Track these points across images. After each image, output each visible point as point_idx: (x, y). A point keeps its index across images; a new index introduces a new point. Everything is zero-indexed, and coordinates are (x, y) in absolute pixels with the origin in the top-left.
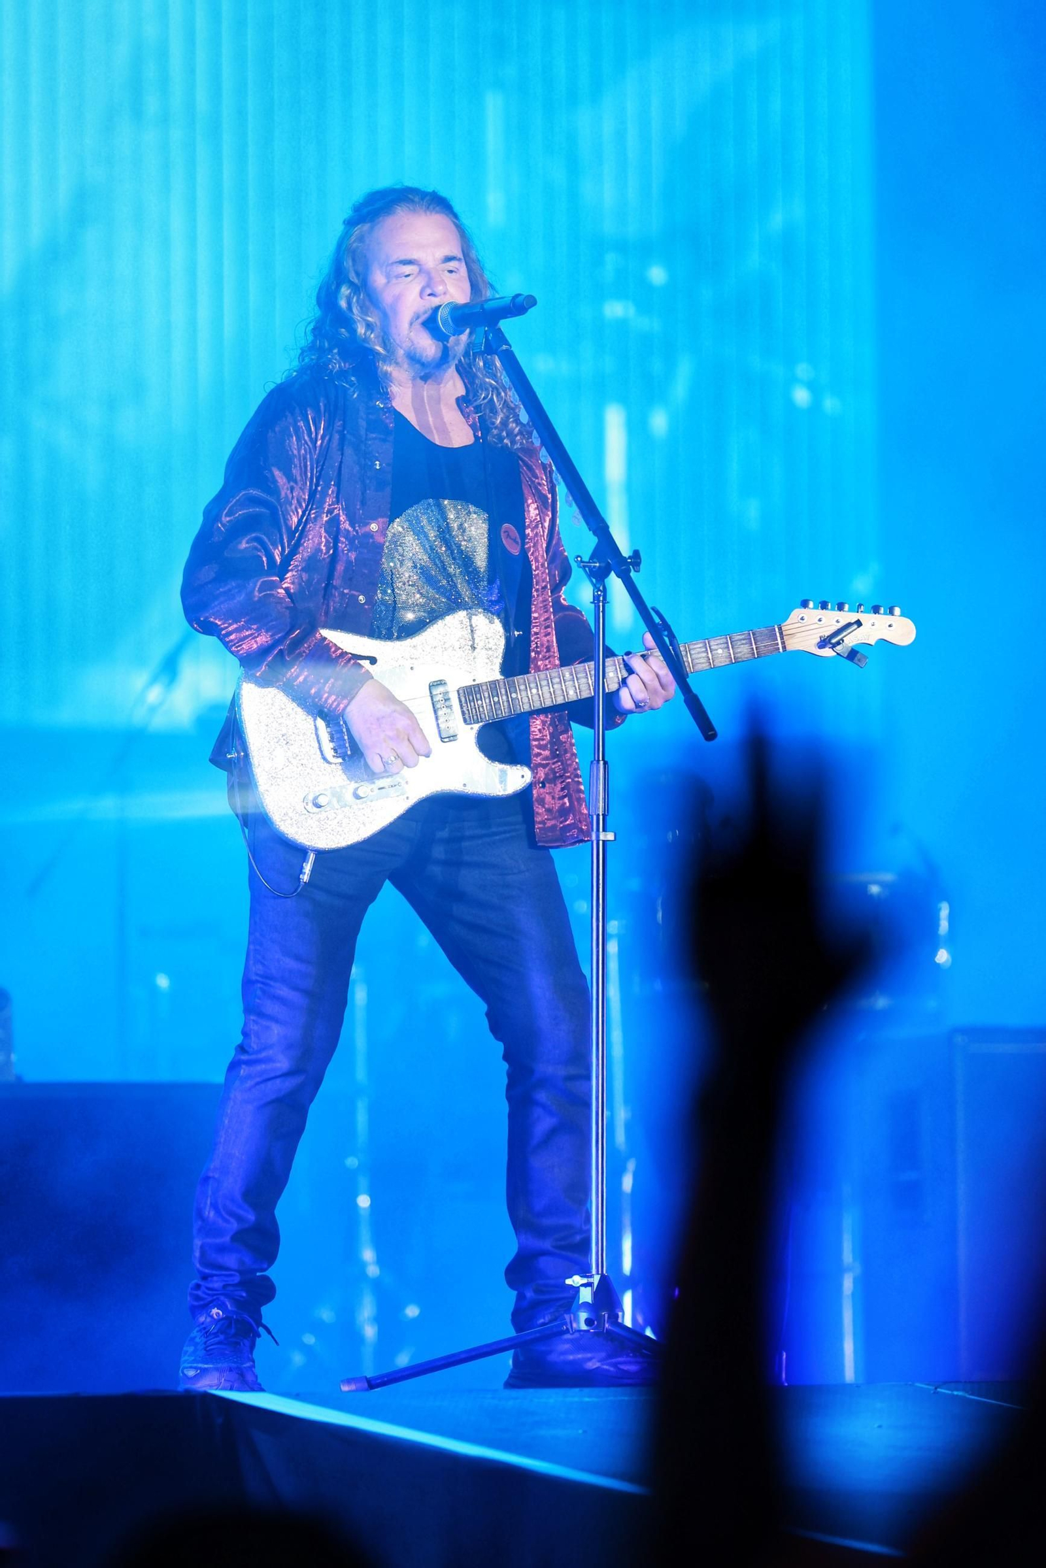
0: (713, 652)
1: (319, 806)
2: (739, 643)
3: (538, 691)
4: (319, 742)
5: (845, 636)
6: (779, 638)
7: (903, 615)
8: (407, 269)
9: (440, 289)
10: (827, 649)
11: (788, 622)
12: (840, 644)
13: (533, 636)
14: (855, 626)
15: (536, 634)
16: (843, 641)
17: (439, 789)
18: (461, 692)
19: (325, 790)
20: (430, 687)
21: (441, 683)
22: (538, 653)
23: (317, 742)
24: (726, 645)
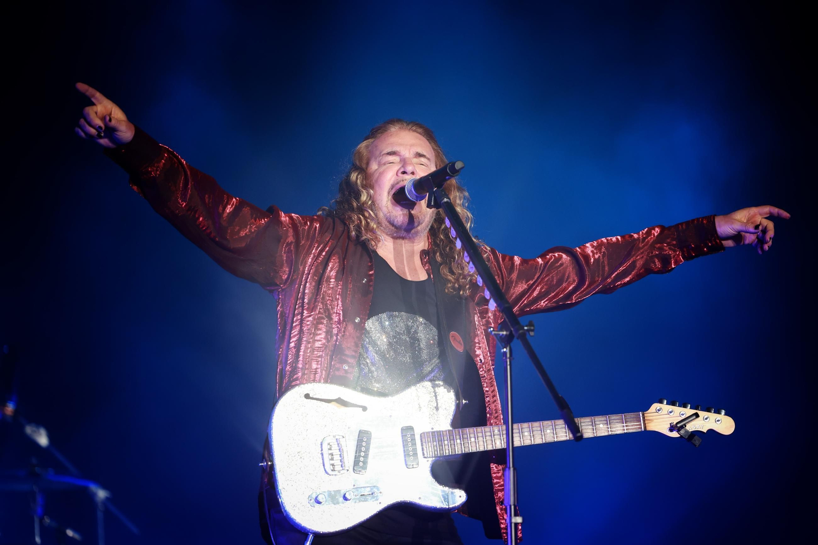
0: (597, 426)
1: (319, 503)
2: (615, 421)
3: (475, 440)
4: (323, 460)
5: (687, 423)
6: (642, 421)
7: (726, 414)
8: (391, 158)
9: (409, 169)
10: (674, 432)
11: (649, 411)
12: (683, 428)
13: (487, 403)
14: (694, 417)
15: (489, 401)
16: (685, 426)
17: (403, 500)
18: (422, 435)
19: (324, 492)
20: (402, 430)
21: (411, 428)
22: (491, 414)
23: (321, 459)
24: (605, 422)
